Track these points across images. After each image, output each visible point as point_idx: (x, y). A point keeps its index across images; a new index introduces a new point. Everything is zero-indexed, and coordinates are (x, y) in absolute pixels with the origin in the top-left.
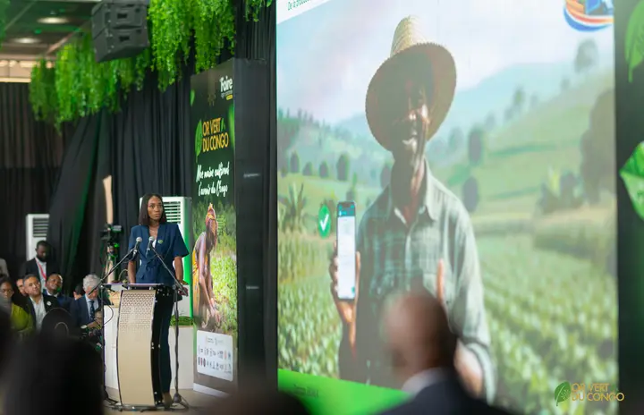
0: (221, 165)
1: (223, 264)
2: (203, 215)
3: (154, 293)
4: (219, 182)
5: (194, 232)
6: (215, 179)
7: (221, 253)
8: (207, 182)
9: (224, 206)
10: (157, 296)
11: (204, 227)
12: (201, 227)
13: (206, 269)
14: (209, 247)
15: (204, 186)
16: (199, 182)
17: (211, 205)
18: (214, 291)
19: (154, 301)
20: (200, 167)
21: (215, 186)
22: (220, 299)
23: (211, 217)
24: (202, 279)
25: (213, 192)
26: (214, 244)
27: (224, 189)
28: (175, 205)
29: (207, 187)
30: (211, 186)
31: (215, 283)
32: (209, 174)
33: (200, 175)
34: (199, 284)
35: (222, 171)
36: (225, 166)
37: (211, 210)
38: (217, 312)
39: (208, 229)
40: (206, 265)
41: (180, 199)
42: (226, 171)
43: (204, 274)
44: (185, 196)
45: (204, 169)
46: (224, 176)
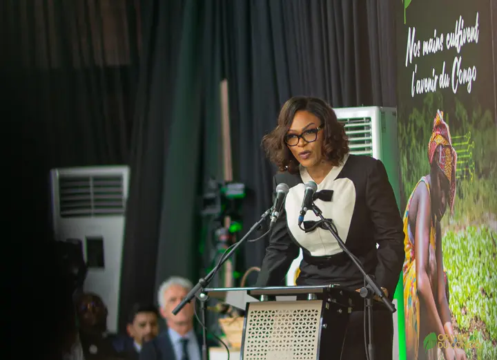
0: (460, 22)
1: (471, 245)
2: (422, 137)
3: (318, 306)
4: (457, 61)
5: (404, 179)
6: (447, 54)
7: (466, 219)
8: (428, 65)
9: (470, 114)
10: (325, 314)
11: (425, 163)
12: (418, 165)
13: (432, 257)
14: (437, 209)
15: (424, 74)
16: (411, 66)
17: (440, 115)
18: (453, 306)
19: (318, 324)
20: (412, 34)
21: (448, 72)
22: (464, 322)
23: (440, 140)
24: (424, 281)
25: (444, 83)
26: (449, 201)
27: (469, 76)
28: (361, 125)
29: (429, 76)
30: (438, 74)
31: (456, 289)
32: (432, 47)
33: (412, 49)
34: (419, 294)
35: (463, 36)
36: (469, 24)
37: (441, 126)
38: (460, 352)
39: (435, 169)
40: (432, 248)
41: (369, 113)
42: (473, 34)
43: (427, 269)
44: (380, 104)
45: (422, 37)
46: (467, 46)
